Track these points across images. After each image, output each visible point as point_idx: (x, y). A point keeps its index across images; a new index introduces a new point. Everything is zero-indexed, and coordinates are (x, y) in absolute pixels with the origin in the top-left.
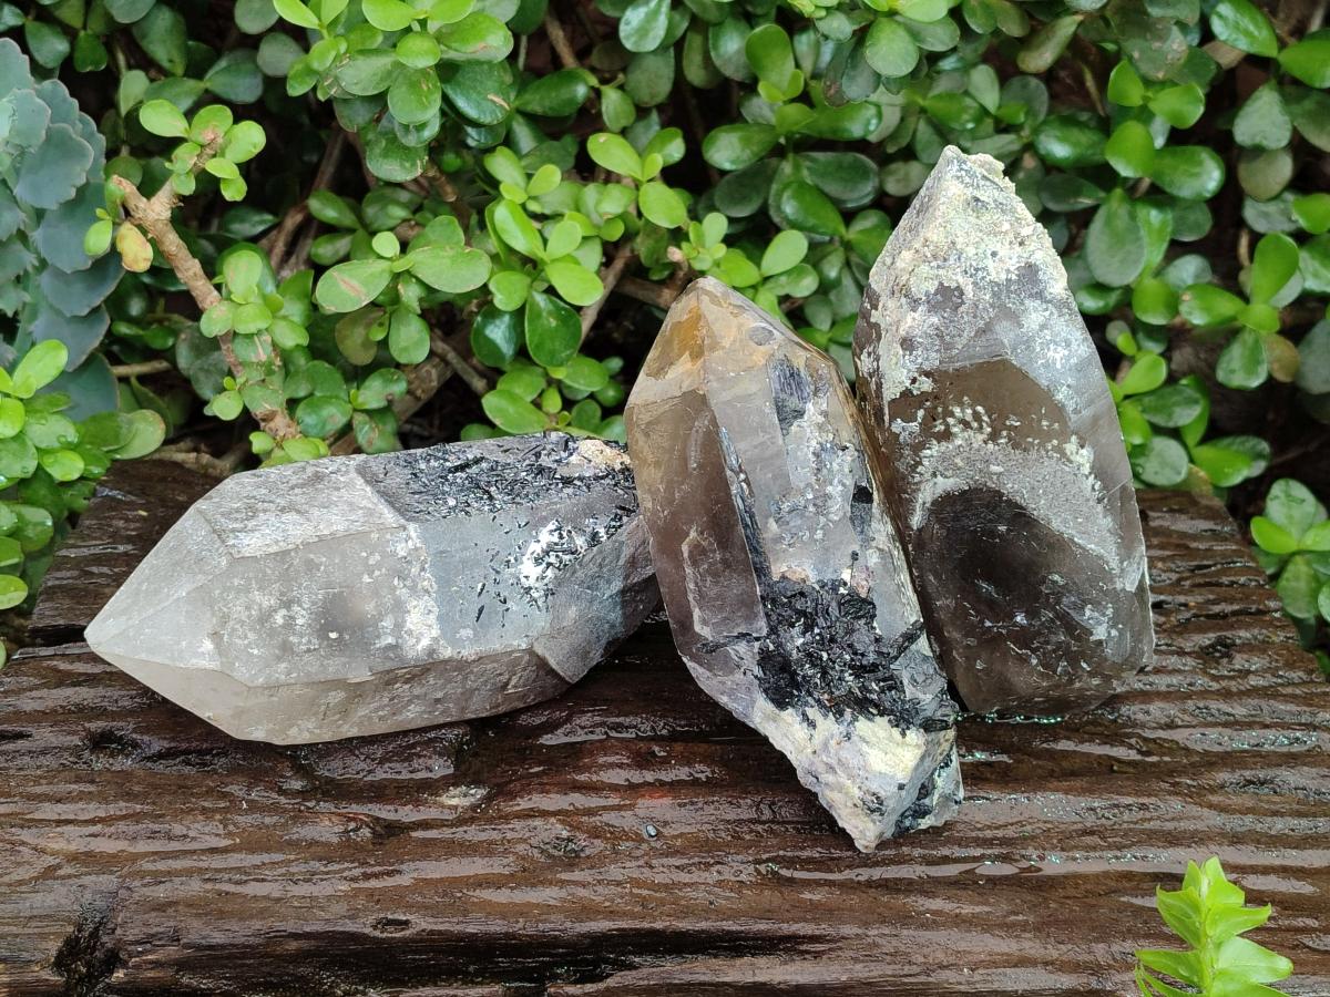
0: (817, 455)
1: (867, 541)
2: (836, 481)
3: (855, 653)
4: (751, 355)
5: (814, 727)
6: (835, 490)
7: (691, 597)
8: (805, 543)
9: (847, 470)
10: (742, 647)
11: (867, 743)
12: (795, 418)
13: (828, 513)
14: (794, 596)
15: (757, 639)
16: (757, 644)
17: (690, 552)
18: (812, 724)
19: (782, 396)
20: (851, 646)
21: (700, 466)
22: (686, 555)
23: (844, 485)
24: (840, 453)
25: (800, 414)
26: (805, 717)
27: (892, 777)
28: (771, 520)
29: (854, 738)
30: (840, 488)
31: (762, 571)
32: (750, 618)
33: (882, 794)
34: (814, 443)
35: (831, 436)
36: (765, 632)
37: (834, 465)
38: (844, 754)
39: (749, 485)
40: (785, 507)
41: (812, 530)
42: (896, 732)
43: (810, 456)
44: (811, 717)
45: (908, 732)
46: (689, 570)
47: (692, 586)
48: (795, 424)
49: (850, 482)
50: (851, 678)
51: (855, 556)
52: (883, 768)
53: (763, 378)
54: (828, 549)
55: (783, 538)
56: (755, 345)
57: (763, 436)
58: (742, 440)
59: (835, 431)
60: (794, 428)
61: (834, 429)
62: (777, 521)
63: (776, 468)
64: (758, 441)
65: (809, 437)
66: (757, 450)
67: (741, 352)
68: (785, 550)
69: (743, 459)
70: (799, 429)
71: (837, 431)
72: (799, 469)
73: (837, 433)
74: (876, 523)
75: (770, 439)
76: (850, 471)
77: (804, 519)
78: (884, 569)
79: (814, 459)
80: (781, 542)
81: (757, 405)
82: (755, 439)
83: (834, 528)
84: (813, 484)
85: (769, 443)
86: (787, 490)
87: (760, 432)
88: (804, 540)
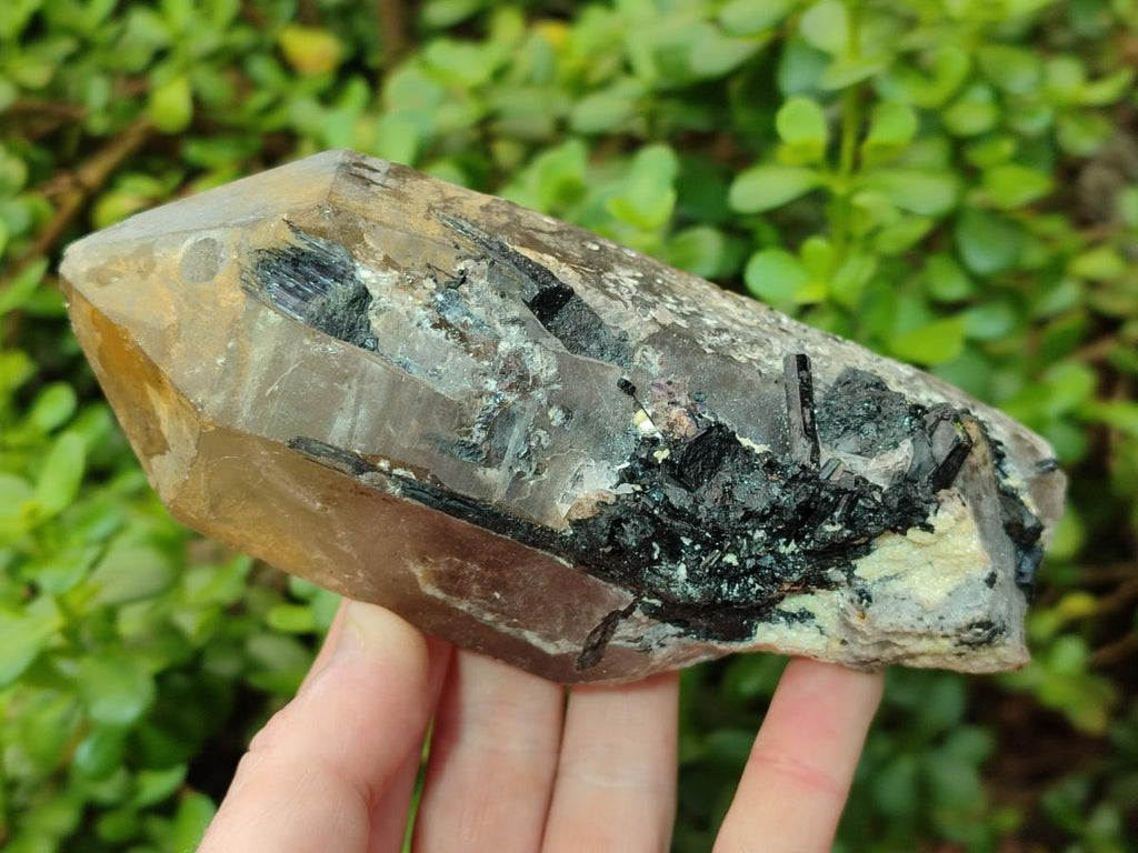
0: (441, 324)
1: (621, 350)
2: (500, 328)
3: (763, 518)
4: (216, 304)
5: (811, 616)
6: (512, 340)
7: (503, 628)
8: (550, 449)
9: (496, 300)
10: (624, 629)
11: (895, 577)
12: (362, 309)
13: (535, 380)
14: (613, 533)
15: (632, 608)
16: (638, 613)
17: (441, 587)
18: (804, 616)
19: (314, 306)
20: (749, 515)
21: (327, 500)
22: (440, 595)
23: (514, 321)
24: (465, 288)
25: (362, 297)
26: (790, 617)
27: (969, 582)
28: (480, 472)
29: (875, 591)
30: (514, 330)
31: (543, 538)
32: (594, 597)
33: (979, 615)
34: (420, 313)
35: (430, 284)
36: (630, 597)
37: (476, 311)
38: (884, 622)
39: (404, 466)
40: (478, 435)
41: (542, 422)
42: (915, 534)
43: (434, 333)
44: (794, 611)
45: (931, 520)
46: (464, 606)
47: (489, 617)
48: (372, 316)
49: (517, 310)
50: (793, 545)
51: (628, 388)
52: (948, 583)
53: (265, 319)
54: (586, 418)
55: (521, 474)
56: (208, 283)
57: (350, 387)
58: (331, 425)
59: (427, 271)
60: (377, 323)
61: (422, 270)
62: (488, 463)
63: (412, 404)
64: (351, 401)
65: (407, 313)
66: (363, 413)
67: (200, 314)
68: (539, 486)
69: (359, 445)
70: (383, 316)
71: (429, 266)
72: (439, 367)
73: (432, 270)
74: (605, 311)
75: (362, 380)
76: (502, 296)
77: (517, 420)
78: (678, 357)
79: (444, 333)
80: (522, 483)
81: (297, 361)
82: (344, 404)
83: (564, 386)
84: (477, 365)
85: (366, 387)
86: (456, 413)
87: (339, 387)
88: (546, 445)
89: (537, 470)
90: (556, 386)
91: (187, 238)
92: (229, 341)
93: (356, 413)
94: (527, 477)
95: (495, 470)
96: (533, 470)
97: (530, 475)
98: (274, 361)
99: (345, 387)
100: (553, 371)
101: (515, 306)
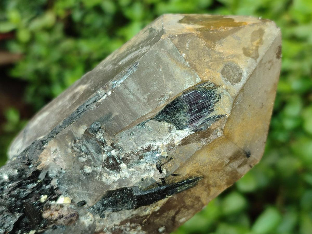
1: (97, 212)
2: (132, 170)
4: (209, 67)
8: (78, 159)
9: (142, 176)
12: (174, 123)
19: (185, 105)
24: (155, 167)
30: (128, 175)
34: (158, 144)
35: (164, 154)
37: (144, 165)
48: (170, 125)
53: (190, 82)
54: (80, 180)
55: (75, 142)
56: (221, 70)
57: (144, 98)
58: (135, 83)
59: (170, 157)
60: (166, 125)
61: (172, 155)
62: (86, 132)
63: (124, 118)
64: (139, 95)
65: (163, 139)
66: (131, 97)
67: (210, 59)
68: (67, 145)
69: (121, 88)
70: (167, 129)
71: (171, 159)
72: (133, 137)
73: (170, 159)
74: (118, 216)
75: (145, 105)
76: (142, 179)
77: (96, 153)
78: (82, 231)
79: (144, 148)
80: (72, 140)
81: (166, 85)
82: (139, 92)
83: (96, 179)
84: (124, 152)
85: (141, 105)
86: (112, 132)
87: (147, 94)
88: (80, 158)
89: (73, 149)
90: (98, 177)
91: (247, 73)
92: (189, 63)
93: (133, 95)
94: (73, 143)
95: (83, 133)
96: (74, 147)
97: (73, 145)
98: (171, 76)
99: (146, 97)
100: (104, 179)
101: (136, 182)
